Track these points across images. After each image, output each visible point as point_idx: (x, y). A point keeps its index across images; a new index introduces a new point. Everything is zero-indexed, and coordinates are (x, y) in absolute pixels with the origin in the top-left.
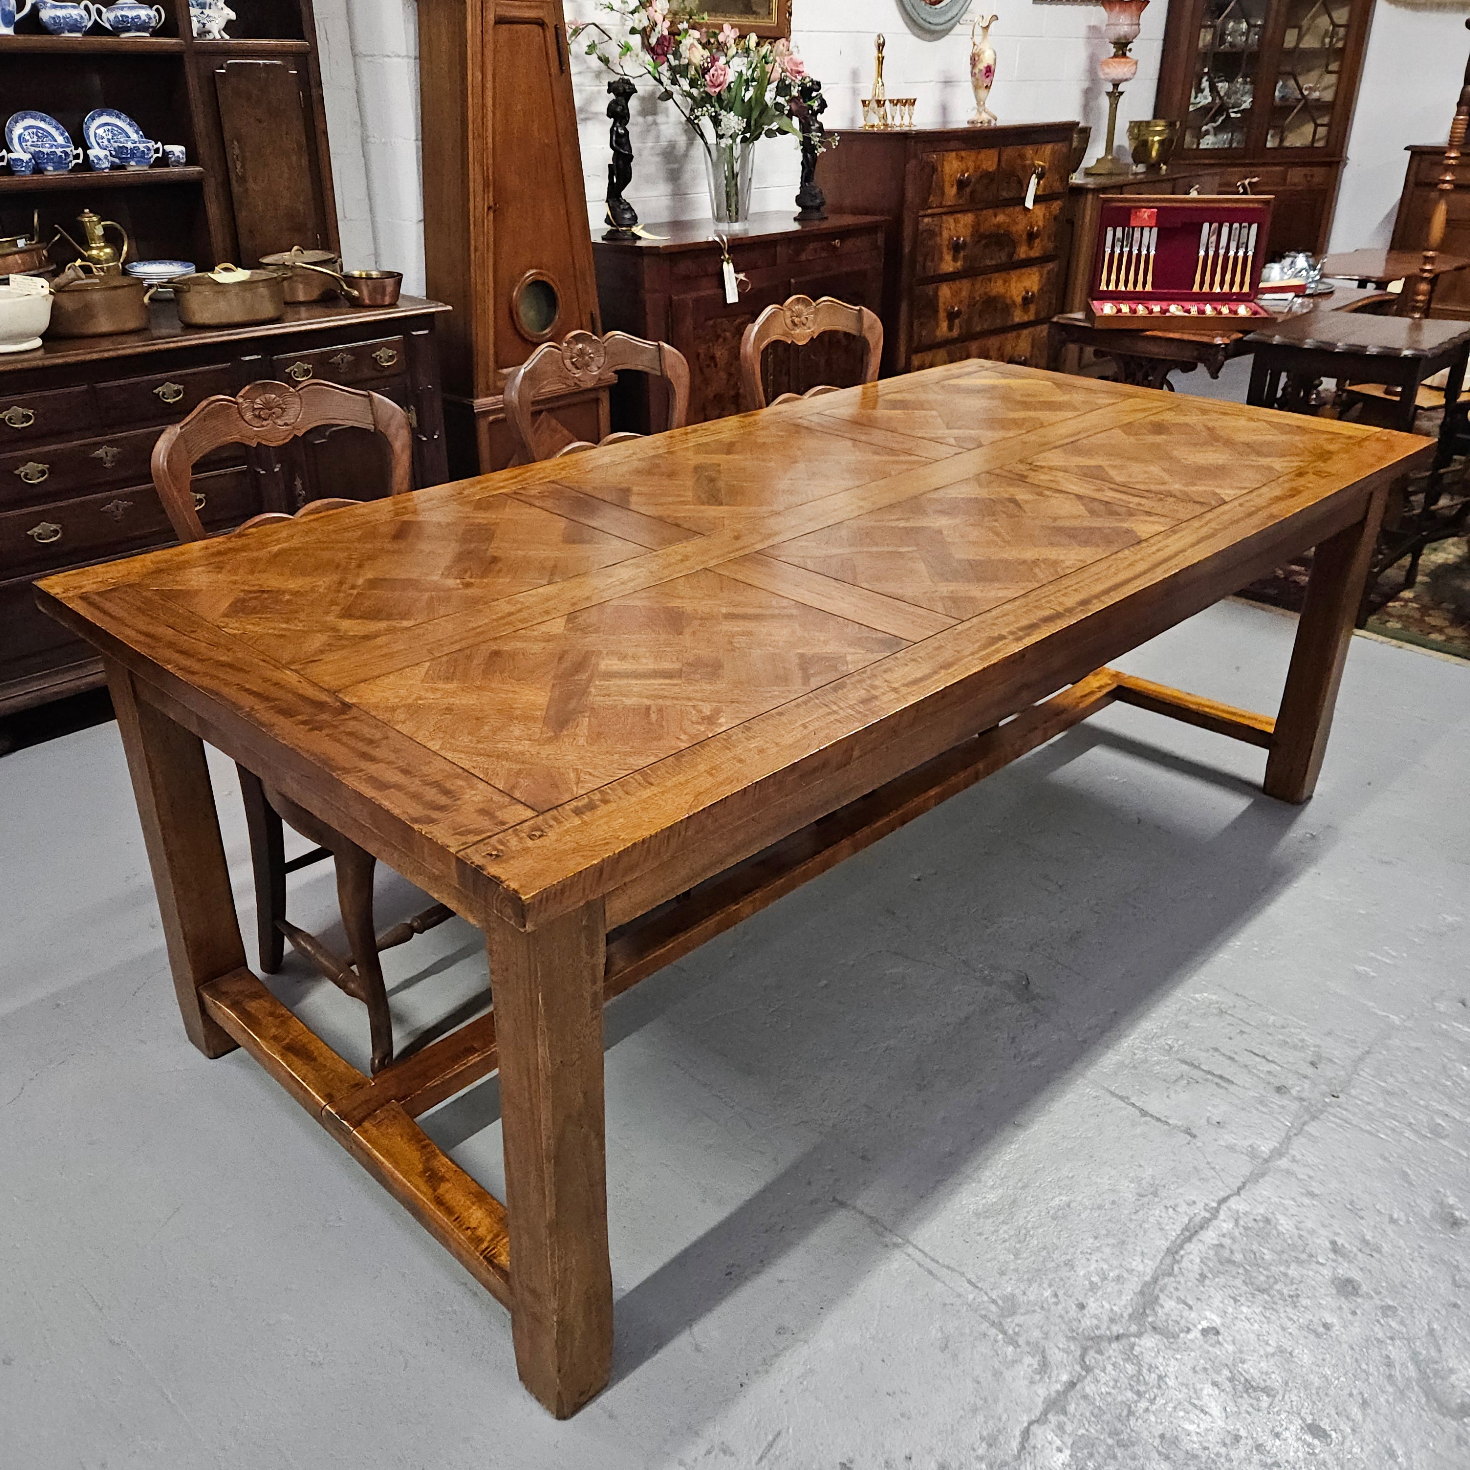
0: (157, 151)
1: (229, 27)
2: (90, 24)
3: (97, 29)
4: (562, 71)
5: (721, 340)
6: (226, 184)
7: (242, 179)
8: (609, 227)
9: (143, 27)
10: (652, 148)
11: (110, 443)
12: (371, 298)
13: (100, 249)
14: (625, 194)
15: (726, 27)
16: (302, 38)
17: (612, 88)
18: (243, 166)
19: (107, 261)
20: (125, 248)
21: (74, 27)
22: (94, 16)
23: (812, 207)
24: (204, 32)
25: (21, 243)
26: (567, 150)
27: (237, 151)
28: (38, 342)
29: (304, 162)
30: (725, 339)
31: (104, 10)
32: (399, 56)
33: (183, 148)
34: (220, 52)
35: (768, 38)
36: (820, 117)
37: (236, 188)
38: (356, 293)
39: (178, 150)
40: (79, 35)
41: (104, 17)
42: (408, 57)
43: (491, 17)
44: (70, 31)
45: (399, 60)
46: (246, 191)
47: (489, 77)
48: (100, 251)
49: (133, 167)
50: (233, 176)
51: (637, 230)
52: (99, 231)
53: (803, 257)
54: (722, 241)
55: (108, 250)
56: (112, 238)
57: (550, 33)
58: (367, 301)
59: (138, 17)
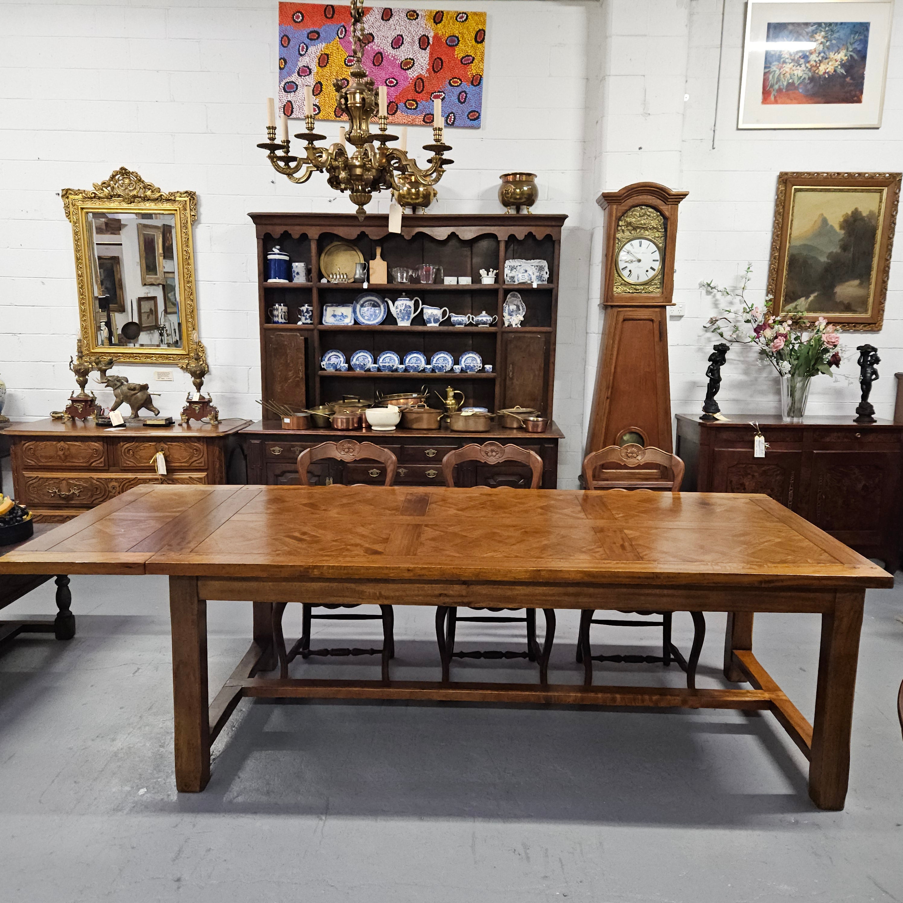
0: (480, 367)
1: (522, 323)
2: (468, 323)
3: (471, 324)
4: (660, 340)
5: (750, 476)
6: (505, 380)
7: (512, 379)
8: (704, 413)
9: (484, 323)
10: (765, 377)
11: (405, 468)
12: (533, 428)
13: (451, 400)
14: (716, 398)
15: (821, 319)
16: (550, 326)
17: (715, 348)
18: (513, 374)
19: (452, 405)
20: (462, 402)
21: (460, 324)
22: (471, 320)
23: (865, 415)
24: (510, 325)
25: (415, 395)
26: (659, 375)
27: (511, 368)
28: (394, 428)
29: (542, 374)
30: (753, 476)
31: (474, 317)
32: (594, 333)
33: (491, 366)
34: (516, 331)
35: (862, 324)
36: (875, 366)
37: (508, 382)
38: (525, 426)
39: (488, 367)
40: (463, 326)
41: (474, 320)
42: (598, 333)
43: (621, 319)
44: (458, 325)
45: (594, 335)
46: (512, 383)
47: (616, 342)
48: (450, 402)
49: (469, 372)
50: (508, 378)
51: (717, 416)
52: (451, 394)
53: (828, 439)
54: (755, 425)
55: (453, 401)
56: (455, 396)
57: (656, 325)
58: (530, 429)
59: (482, 320)
